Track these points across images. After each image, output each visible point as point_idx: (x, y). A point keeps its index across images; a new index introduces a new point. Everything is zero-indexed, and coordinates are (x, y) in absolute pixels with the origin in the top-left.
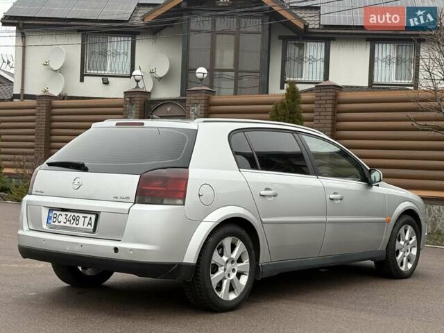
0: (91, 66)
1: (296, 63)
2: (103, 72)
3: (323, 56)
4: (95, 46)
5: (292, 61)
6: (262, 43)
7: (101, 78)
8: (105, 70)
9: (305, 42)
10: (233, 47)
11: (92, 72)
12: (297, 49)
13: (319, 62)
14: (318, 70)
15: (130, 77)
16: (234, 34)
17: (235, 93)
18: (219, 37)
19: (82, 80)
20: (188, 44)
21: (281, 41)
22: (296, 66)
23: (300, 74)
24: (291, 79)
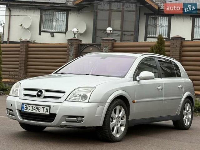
0: (45, 27)
1: (153, 28)
2: (51, 30)
3: (167, 24)
4: (47, 16)
5: (151, 27)
6: (136, 16)
7: (50, 33)
8: (52, 29)
9: (158, 17)
10: (120, 19)
11: (45, 30)
12: (153, 20)
13: (165, 27)
14: (165, 31)
15: (65, 33)
16: (121, 12)
18: (113, 13)
19: (40, 34)
20: (97, 16)
21: (146, 15)
22: (153, 29)
23: (155, 33)
24: (150, 36)
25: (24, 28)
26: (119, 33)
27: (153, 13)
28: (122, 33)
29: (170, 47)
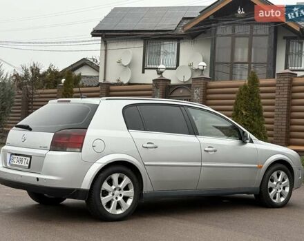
1: (297, 57)
4: (152, 48)
5: (294, 55)
6: (269, 43)
9: (303, 41)
10: (247, 46)
11: (150, 66)
16: (248, 37)
18: (237, 39)
20: (215, 44)
21: (286, 40)
23: (299, 64)
24: (293, 68)
25: (123, 65)
26: (247, 65)
27: (295, 35)
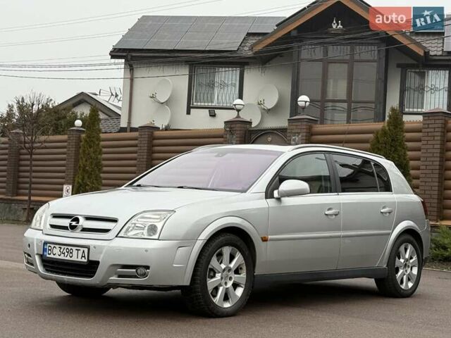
1: (416, 93)
3: (446, 85)
5: (412, 91)
6: (378, 72)
9: (426, 71)
10: (346, 77)
11: (199, 104)
12: (417, 77)
13: (442, 91)
14: (441, 100)
16: (347, 63)
17: (348, 121)
18: (331, 66)
20: (298, 73)
21: (400, 69)
22: (416, 95)
23: (420, 105)
24: (411, 110)
25: (158, 102)
26: (345, 105)
27: (415, 62)
28: (349, 107)
29: (421, 132)
